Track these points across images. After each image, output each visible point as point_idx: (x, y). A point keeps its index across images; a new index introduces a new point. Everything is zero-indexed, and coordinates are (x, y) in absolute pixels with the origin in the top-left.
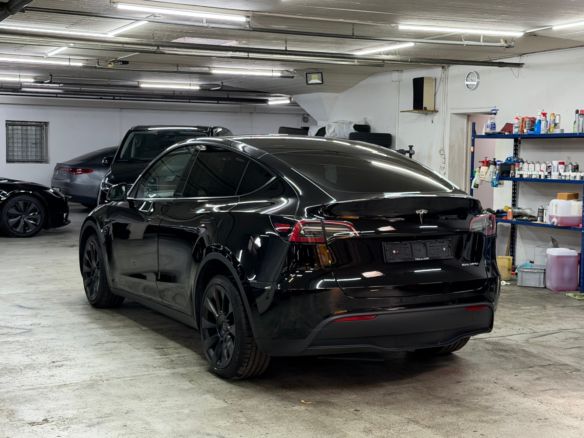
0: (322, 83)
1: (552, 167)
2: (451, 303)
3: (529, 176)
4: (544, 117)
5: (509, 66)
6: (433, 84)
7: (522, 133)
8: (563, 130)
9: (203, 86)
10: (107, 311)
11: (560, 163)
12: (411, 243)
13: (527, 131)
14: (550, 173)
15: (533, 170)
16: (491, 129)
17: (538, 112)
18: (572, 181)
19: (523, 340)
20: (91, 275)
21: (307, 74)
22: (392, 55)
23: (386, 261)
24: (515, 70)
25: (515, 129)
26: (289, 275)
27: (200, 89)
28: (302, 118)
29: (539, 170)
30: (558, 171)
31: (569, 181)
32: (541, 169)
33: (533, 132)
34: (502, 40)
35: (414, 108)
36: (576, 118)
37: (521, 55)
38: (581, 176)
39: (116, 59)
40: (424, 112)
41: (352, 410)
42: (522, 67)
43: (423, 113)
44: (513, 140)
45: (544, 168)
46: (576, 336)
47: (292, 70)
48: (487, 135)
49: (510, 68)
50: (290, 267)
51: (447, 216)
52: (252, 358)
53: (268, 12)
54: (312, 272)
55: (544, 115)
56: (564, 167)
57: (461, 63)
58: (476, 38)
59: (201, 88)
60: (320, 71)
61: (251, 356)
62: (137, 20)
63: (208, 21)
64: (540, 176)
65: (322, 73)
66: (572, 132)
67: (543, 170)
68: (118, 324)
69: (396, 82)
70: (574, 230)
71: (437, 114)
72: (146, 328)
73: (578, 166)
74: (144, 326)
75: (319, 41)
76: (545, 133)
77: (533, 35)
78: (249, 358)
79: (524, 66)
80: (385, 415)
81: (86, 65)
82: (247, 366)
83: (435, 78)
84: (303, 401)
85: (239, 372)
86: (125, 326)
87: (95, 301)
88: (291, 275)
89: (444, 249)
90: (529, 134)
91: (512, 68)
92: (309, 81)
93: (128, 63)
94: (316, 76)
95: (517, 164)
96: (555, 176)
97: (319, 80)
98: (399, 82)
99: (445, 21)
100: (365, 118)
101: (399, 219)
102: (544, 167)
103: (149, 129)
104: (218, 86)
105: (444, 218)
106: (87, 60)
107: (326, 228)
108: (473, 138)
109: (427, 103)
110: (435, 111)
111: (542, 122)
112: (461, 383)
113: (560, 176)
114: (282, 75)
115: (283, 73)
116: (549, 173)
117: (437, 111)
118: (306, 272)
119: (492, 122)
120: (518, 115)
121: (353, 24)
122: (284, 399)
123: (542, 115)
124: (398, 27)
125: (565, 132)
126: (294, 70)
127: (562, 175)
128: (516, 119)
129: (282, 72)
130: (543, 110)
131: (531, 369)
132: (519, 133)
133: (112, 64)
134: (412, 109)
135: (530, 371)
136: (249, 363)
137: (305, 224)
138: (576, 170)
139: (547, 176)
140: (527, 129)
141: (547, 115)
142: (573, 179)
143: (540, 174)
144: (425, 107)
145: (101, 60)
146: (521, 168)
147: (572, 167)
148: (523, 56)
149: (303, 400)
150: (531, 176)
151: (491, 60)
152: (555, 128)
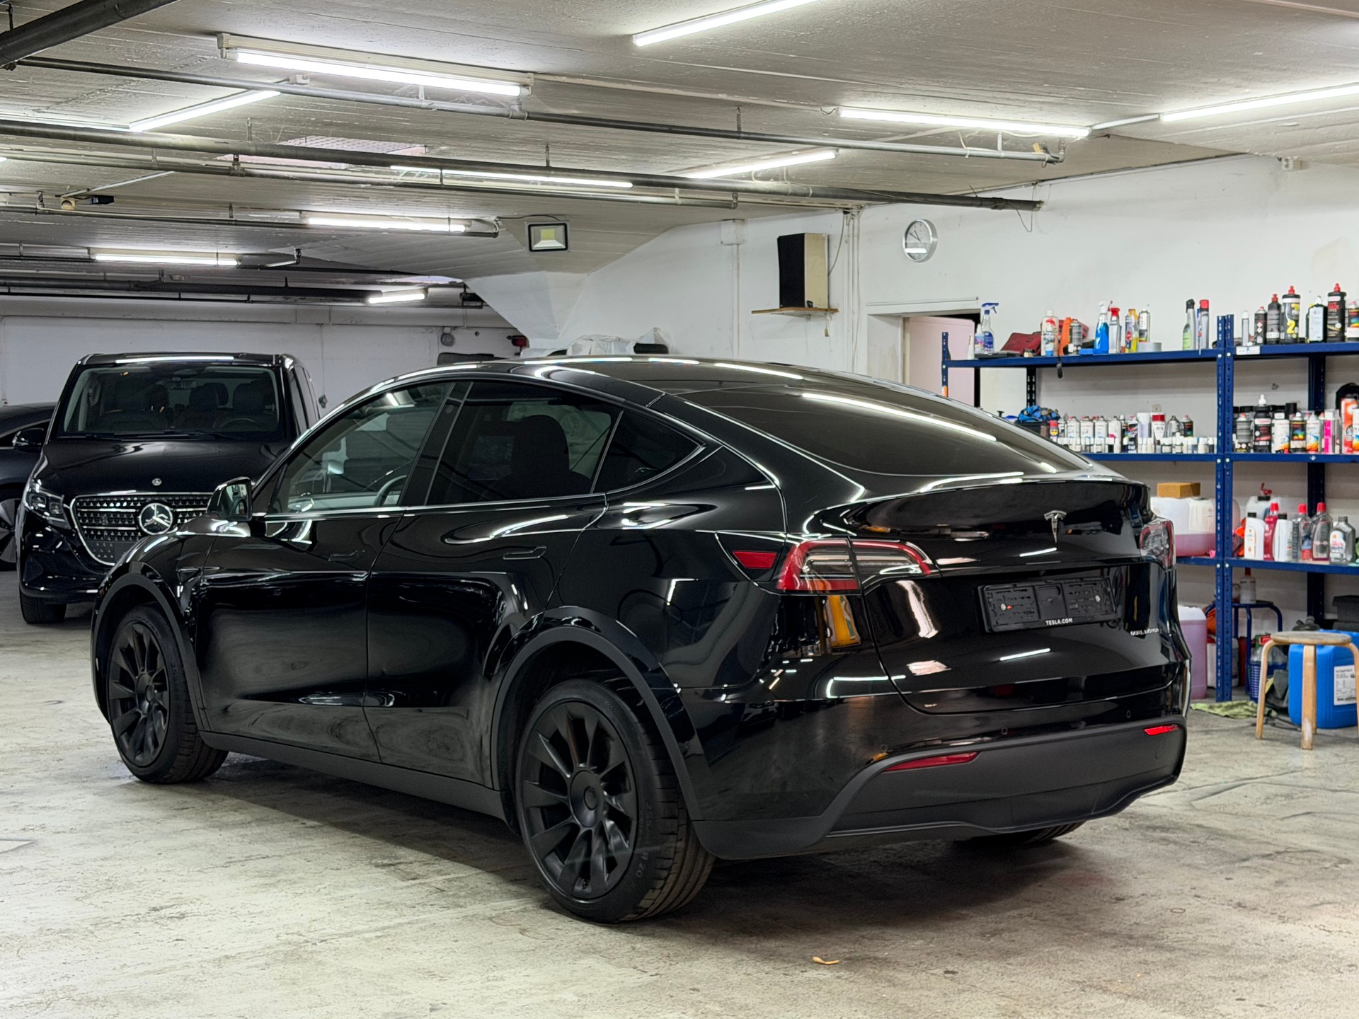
0: (564, 247)
1: (1138, 427)
2: (1083, 723)
3: (1084, 449)
4: (1114, 318)
5: (1013, 208)
6: (824, 250)
7: (1062, 355)
8: (1159, 345)
9: (246, 259)
10: (183, 789)
11: (1155, 418)
12: (1033, 587)
13: (1075, 349)
14: (1134, 440)
15: (1090, 434)
16: (985, 346)
17: (1102, 305)
18: (1187, 455)
19: (1180, 805)
20: (135, 705)
21: (530, 226)
22: (776, 179)
23: (991, 630)
24: (1026, 214)
25: (1047, 346)
26: (769, 671)
27: (238, 267)
28: (440, 334)
29: (1104, 434)
30: (1150, 436)
31: (1181, 457)
32: (1110, 433)
33: (1091, 349)
34: (1036, 147)
35: (781, 302)
36: (1189, 318)
37: (1035, 183)
38: (1207, 445)
39: (88, 190)
40: (807, 312)
41: (940, 971)
42: (1039, 208)
43: (801, 316)
44: (1024, 370)
45: (1116, 431)
46: (1285, 790)
47: (492, 218)
48: (980, 359)
49: (1015, 211)
50: (770, 650)
51: (1080, 526)
52: (675, 869)
53: (569, 76)
54: (811, 660)
55: (1115, 312)
56: (1164, 427)
57: (917, 199)
58: (988, 141)
59: (240, 263)
60: (562, 220)
61: (673, 864)
62: (248, 89)
63: (431, 94)
64: (1111, 448)
65: (565, 225)
66: (1180, 349)
67: (1116, 434)
68: (238, 817)
69: (732, 245)
70: (1197, 564)
71: (836, 316)
72: (316, 823)
73: (1191, 422)
74: (310, 817)
75: (620, 147)
76: (1118, 352)
77: (1107, 134)
78: (669, 869)
79: (1044, 207)
80: (1021, 978)
81: (8, 205)
82: (662, 888)
83: (828, 236)
84: (817, 959)
85: (644, 903)
86: (260, 821)
87: (152, 766)
88: (773, 671)
89: (1098, 599)
90: (1083, 356)
91: (1020, 211)
92: (535, 244)
93: (112, 201)
94: (550, 231)
95: (1052, 422)
96: (1145, 447)
97: (558, 240)
98: (738, 245)
99: (946, 100)
100: (655, 329)
101: (977, 534)
102: (1115, 427)
103: (118, 362)
104: (290, 257)
105: (1070, 531)
106: (10, 193)
107: (859, 558)
108: (944, 367)
109: (813, 290)
110: (831, 310)
111: (1110, 328)
112: (1126, 902)
113: (1158, 447)
114: (468, 229)
115: (469, 226)
116: (1131, 439)
117: (836, 310)
118: (802, 661)
119: (985, 332)
120: (1050, 313)
121: (739, 105)
122: (769, 956)
123: (1110, 313)
124: (838, 115)
125: (1164, 349)
126: (498, 217)
127: (1162, 443)
128: (1049, 324)
129: (467, 223)
130: (1112, 302)
131: (1246, 864)
132: (1055, 355)
133: (73, 202)
134: (777, 304)
135: (1248, 867)
136: (668, 881)
137: (810, 549)
138: (1189, 433)
139: (1127, 446)
140: (1077, 344)
141: (1120, 313)
142: (1190, 452)
143: (1112, 443)
144: (808, 302)
145: (48, 194)
146: (1063, 431)
147: (1178, 426)
148: (1040, 184)
149: (816, 956)
150: (1088, 448)
151: (975, 193)
152: (1140, 341)
